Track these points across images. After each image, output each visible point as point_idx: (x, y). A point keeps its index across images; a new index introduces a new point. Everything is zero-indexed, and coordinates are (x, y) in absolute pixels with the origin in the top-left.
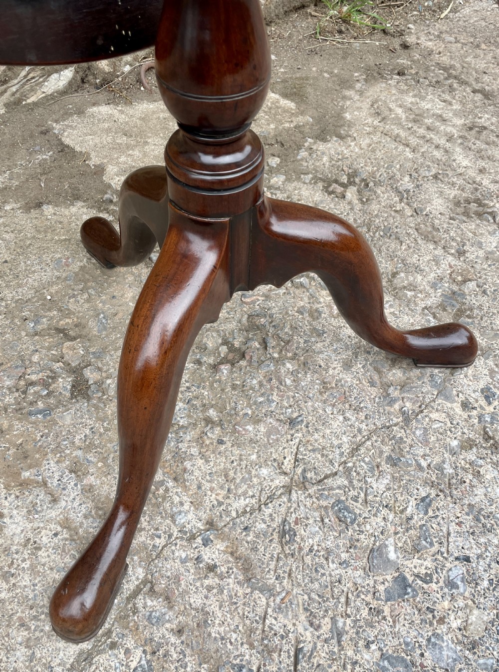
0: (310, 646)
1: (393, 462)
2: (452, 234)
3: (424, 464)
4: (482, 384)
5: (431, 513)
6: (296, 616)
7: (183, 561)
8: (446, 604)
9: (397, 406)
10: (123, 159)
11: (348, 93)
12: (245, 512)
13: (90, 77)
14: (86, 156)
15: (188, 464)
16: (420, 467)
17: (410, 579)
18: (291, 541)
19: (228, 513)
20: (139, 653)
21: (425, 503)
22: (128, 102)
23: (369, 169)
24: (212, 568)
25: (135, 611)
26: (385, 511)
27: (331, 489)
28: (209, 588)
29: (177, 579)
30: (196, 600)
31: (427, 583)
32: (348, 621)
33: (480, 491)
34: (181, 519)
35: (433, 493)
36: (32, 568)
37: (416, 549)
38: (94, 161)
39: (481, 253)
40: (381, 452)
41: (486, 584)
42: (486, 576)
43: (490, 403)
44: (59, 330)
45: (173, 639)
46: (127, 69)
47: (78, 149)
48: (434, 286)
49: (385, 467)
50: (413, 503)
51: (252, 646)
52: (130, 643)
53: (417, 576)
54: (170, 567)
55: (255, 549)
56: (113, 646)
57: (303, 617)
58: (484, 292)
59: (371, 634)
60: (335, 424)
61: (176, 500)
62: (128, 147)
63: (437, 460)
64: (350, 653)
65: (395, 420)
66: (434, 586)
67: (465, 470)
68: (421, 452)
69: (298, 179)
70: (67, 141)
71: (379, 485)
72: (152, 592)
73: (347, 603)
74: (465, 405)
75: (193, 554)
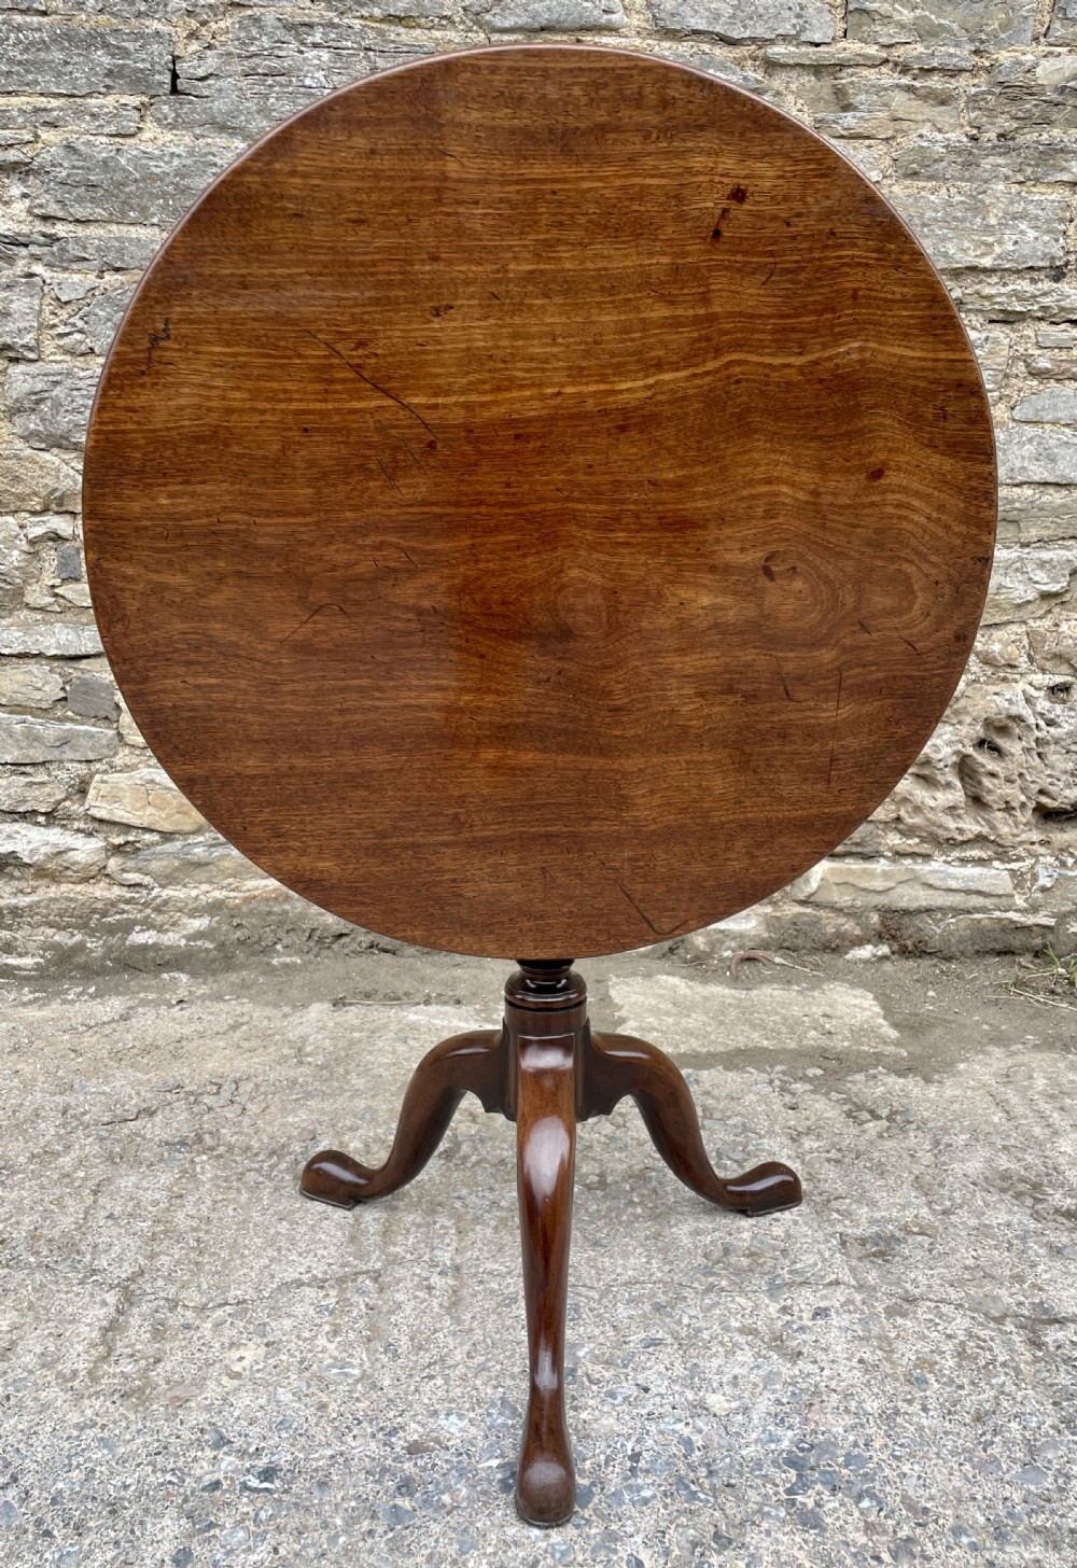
0: (452, 1362)
1: (658, 1308)
2: (956, 1195)
3: (686, 1320)
4: (823, 1304)
5: (651, 1350)
6: (461, 1344)
7: (414, 1274)
8: (591, 1402)
9: (711, 1279)
10: (651, 1020)
11: (990, 1048)
12: (490, 1273)
13: (681, 951)
14: (619, 1008)
15: (478, 1228)
16: (679, 1322)
17: (580, 1372)
18: (507, 1306)
19: (478, 1266)
20: (334, 1300)
21: (655, 1343)
22: (705, 981)
23: (926, 1114)
24: (430, 1288)
25: (355, 1280)
26: (607, 1328)
27: (579, 1295)
28: (416, 1297)
29: (400, 1280)
30: (400, 1297)
31: (591, 1381)
32: (498, 1367)
33: (716, 1362)
34: (438, 1253)
35: (669, 1341)
36: (313, 1226)
37: (609, 1363)
38: (623, 1013)
39: (973, 1222)
40: (654, 1296)
41: (644, 1412)
42: (650, 1408)
43: (814, 1319)
44: (471, 1114)
45: (363, 1307)
46: (728, 954)
47: (616, 1001)
48: (873, 1221)
49: (647, 1307)
50: (643, 1335)
51: (412, 1339)
52: (333, 1293)
53: (588, 1376)
54: (401, 1272)
55: (474, 1296)
56: (322, 1288)
57: (466, 1348)
58: (930, 1251)
59: (509, 1382)
60: (632, 1260)
61: (447, 1241)
62: (667, 1014)
63: (702, 1324)
64: (478, 1382)
65: (696, 1285)
66: (595, 1388)
67: (722, 1343)
68: (693, 1313)
69: (827, 1094)
70: (612, 993)
71: (622, 1312)
72: (375, 1280)
73: (509, 1358)
74: (785, 1310)
75: (425, 1274)
